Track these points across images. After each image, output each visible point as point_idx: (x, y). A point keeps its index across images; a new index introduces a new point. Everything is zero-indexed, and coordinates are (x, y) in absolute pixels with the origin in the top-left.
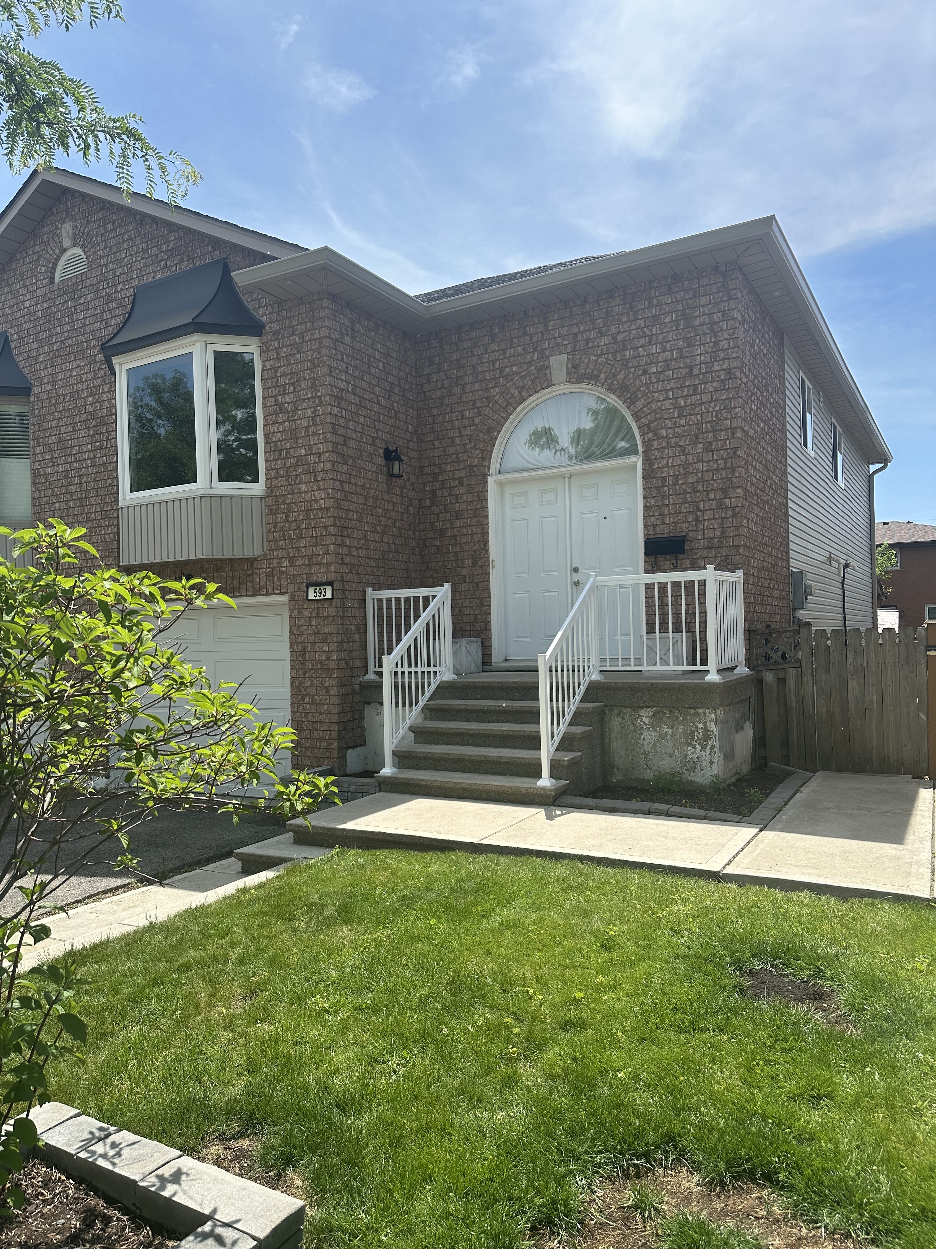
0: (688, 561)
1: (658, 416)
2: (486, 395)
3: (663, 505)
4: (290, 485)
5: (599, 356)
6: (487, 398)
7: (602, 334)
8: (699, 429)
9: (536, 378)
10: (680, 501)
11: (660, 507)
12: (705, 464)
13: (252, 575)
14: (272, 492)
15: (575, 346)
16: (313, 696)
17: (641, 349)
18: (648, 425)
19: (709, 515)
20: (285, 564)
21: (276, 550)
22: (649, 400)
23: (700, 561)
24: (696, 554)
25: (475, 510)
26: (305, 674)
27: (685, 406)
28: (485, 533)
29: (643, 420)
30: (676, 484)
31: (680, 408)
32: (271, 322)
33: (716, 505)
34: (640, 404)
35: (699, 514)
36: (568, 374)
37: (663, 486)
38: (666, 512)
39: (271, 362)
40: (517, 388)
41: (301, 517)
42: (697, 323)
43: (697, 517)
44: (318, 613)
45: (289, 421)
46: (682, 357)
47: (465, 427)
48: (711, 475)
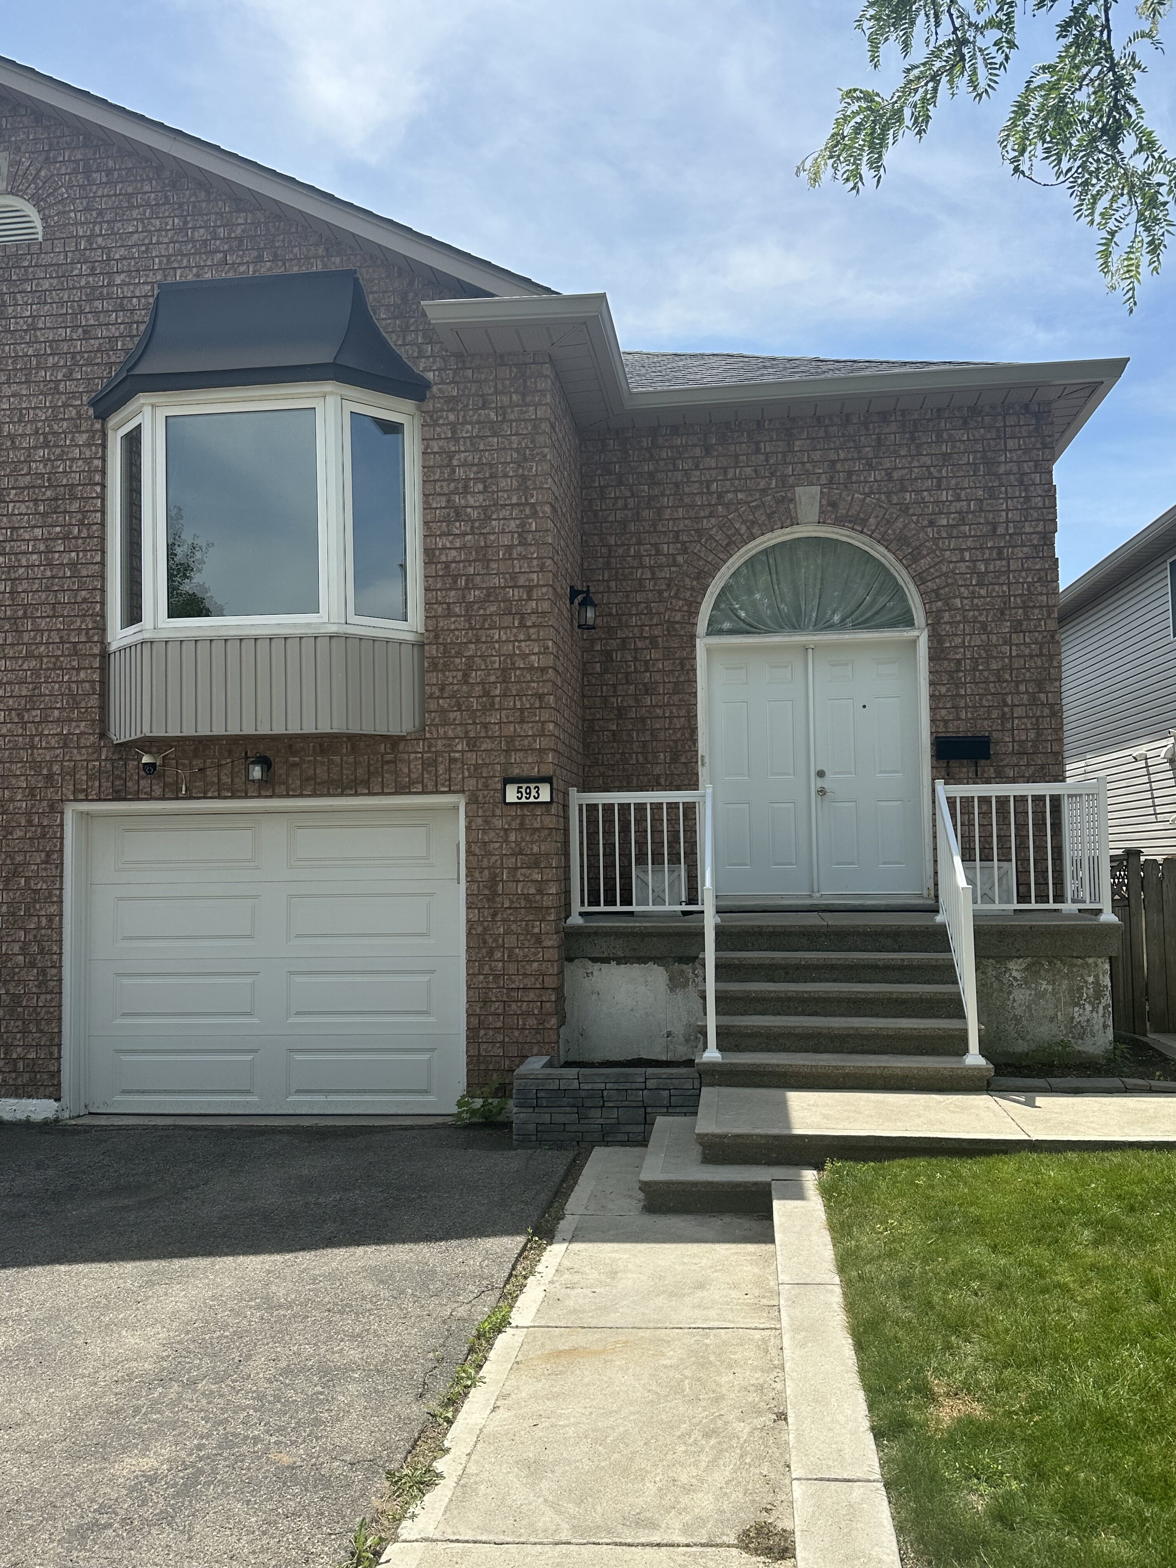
0: (992, 769)
1: (950, 581)
2: (696, 527)
3: (958, 695)
4: (471, 628)
5: (867, 495)
6: (697, 531)
7: (871, 467)
8: (1005, 603)
9: (775, 512)
10: (981, 691)
11: (954, 697)
12: (1014, 648)
13: (394, 762)
14: (437, 637)
15: (832, 478)
16: (511, 949)
17: (926, 493)
18: (936, 592)
19: (1019, 712)
20: (459, 748)
21: (443, 725)
22: (937, 560)
23: (1007, 770)
24: (1002, 760)
25: (676, 683)
26: (494, 915)
27: (987, 572)
28: (692, 717)
29: (929, 584)
30: (975, 669)
31: (979, 574)
32: (442, 382)
33: (1029, 700)
34: (924, 563)
35: (1006, 709)
36: (821, 512)
37: (958, 671)
38: (962, 704)
39: (441, 443)
40: (744, 522)
41: (493, 679)
42: (1002, 469)
43: (1004, 714)
44: (522, 824)
45: (473, 534)
46: (981, 510)
47: (661, 566)
48: (1022, 662)
